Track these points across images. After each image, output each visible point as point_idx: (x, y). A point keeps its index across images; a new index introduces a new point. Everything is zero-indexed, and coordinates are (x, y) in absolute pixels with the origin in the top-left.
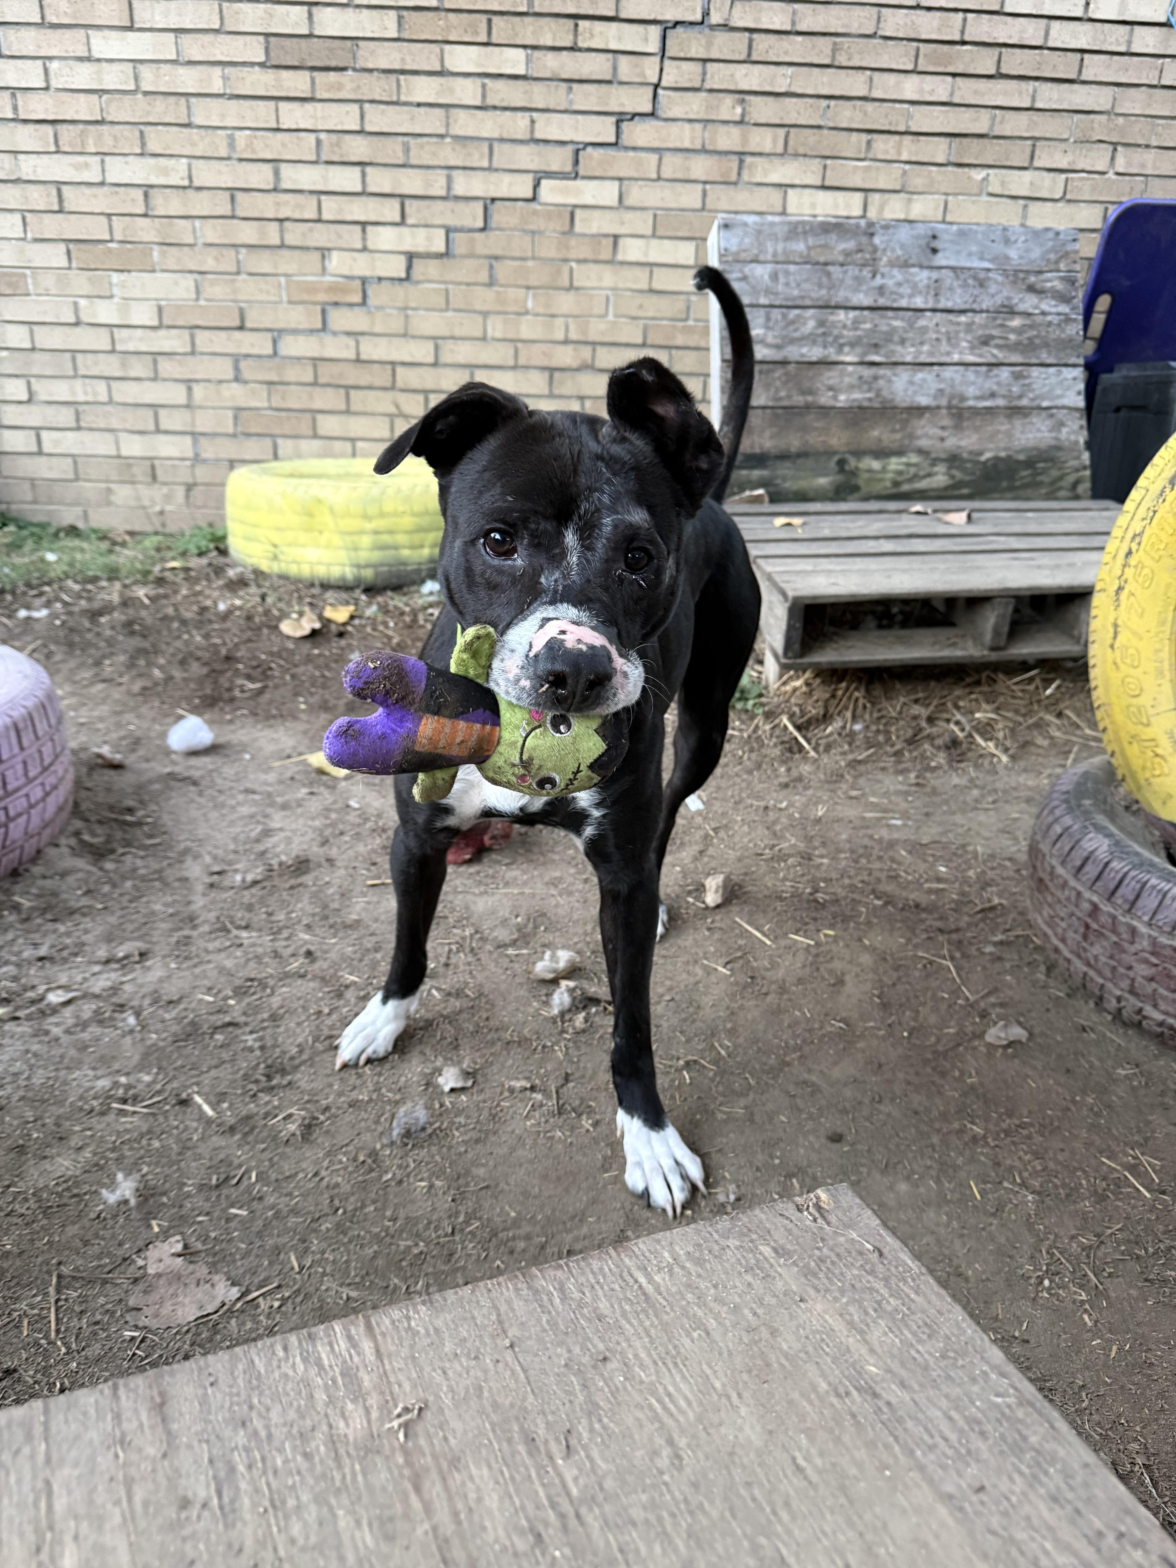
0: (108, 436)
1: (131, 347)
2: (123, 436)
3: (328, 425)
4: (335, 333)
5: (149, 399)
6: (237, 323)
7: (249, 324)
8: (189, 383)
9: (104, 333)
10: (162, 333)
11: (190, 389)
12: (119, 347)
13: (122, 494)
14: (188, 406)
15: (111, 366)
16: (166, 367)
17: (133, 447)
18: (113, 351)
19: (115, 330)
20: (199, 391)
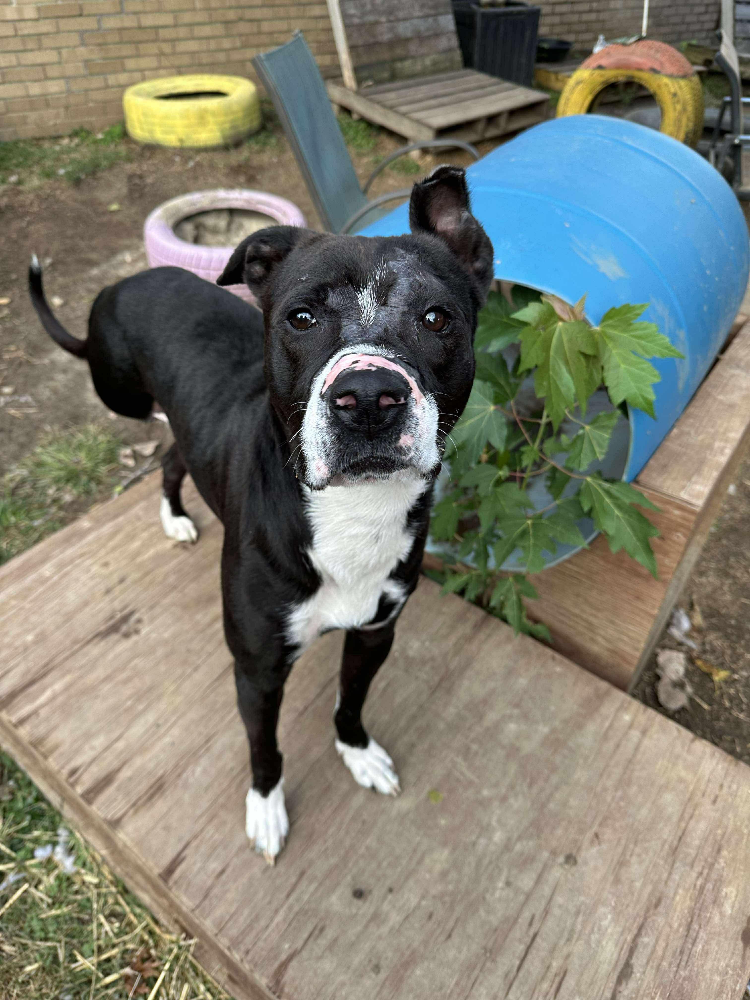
0: (20, 85)
1: (26, 32)
2: (29, 84)
3: (131, 64)
4: (128, 14)
5: (39, 61)
6: (78, 13)
7: (85, 12)
8: (58, 49)
9: (10, 25)
10: (41, 22)
11: (60, 53)
12: (20, 33)
13: (32, 116)
14: (59, 63)
15: (15, 44)
16: (46, 42)
17: (35, 89)
18: (16, 36)
19: (17, 24)
20: (64, 52)
